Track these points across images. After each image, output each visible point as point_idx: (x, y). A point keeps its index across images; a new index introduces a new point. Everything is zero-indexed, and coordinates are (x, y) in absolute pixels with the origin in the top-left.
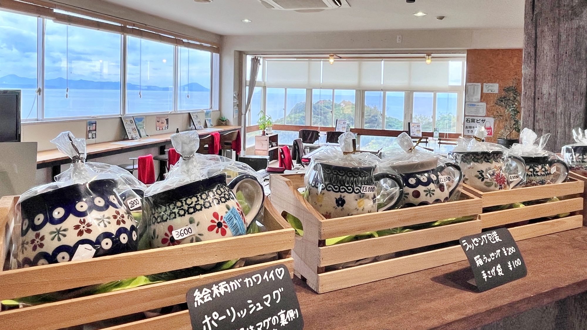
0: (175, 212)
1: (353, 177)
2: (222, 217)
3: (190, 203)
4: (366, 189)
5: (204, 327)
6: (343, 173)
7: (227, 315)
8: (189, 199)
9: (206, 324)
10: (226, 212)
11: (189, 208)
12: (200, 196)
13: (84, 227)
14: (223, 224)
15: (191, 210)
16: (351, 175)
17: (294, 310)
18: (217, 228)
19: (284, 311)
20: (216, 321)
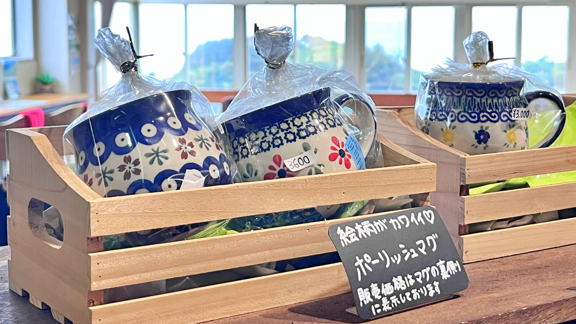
0: (280, 137)
1: (496, 98)
2: (343, 143)
3: (300, 124)
4: (517, 114)
5: (358, 269)
6: (481, 92)
7: (380, 259)
8: (297, 119)
9: (359, 266)
10: (346, 138)
11: (299, 131)
12: (310, 114)
13: (130, 168)
14: (346, 153)
15: (303, 134)
16: (493, 95)
17: (455, 262)
18: (339, 157)
19: (444, 262)
20: (370, 264)
